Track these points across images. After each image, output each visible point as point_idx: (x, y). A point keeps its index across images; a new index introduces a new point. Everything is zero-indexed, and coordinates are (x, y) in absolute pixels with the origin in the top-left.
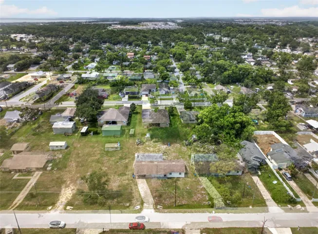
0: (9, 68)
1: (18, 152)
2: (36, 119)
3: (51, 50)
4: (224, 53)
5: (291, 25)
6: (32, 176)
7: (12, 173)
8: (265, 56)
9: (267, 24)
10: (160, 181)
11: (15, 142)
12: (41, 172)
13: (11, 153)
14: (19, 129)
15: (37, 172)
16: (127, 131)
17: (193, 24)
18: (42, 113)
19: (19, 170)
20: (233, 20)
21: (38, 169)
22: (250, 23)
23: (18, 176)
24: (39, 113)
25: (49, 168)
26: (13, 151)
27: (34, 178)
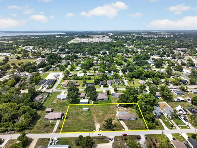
1: (49, 112)
2: (50, 97)
7: (49, 120)
10: (105, 122)
12: (60, 120)
13: (45, 112)
14: (44, 102)
15: (58, 120)
18: (52, 94)
19: (51, 119)
21: (58, 119)
23: (51, 121)
25: (62, 118)
26: (46, 112)
27: (58, 122)
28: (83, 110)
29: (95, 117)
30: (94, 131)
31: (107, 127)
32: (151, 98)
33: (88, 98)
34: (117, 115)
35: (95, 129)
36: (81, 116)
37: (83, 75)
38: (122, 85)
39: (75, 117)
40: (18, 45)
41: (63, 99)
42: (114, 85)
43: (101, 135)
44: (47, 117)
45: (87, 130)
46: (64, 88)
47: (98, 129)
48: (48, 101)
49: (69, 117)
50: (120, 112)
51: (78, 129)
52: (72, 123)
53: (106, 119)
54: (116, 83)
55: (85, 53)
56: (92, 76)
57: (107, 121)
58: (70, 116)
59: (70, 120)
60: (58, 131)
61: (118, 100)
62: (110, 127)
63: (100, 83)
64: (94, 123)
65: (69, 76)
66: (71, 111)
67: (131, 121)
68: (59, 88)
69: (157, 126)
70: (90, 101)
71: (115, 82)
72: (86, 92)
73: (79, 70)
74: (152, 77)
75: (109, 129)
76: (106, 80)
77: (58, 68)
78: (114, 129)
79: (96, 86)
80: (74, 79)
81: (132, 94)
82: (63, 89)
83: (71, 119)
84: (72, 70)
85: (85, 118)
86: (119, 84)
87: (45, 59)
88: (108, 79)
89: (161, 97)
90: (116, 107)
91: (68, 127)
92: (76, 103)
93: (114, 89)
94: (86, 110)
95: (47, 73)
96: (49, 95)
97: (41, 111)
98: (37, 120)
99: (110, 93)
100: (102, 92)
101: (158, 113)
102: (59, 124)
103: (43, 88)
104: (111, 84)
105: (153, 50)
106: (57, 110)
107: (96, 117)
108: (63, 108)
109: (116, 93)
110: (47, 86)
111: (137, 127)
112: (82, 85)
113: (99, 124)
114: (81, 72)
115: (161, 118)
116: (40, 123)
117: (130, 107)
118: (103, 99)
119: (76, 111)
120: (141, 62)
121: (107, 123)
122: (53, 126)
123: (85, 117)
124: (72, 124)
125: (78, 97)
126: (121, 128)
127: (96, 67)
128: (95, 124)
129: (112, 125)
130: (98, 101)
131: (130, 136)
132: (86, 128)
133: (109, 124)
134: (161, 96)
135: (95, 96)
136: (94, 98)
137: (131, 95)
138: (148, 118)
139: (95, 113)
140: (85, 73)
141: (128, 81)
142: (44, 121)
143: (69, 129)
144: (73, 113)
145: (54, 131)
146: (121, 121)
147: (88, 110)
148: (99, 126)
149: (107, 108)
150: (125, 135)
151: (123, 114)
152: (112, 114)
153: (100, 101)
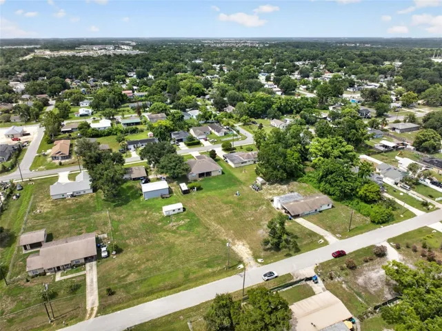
1: (36, 245)
2: (18, 197)
5: (269, 46)
6: (85, 270)
7: (48, 274)
8: (270, 83)
12: (94, 263)
13: (20, 250)
15: (88, 265)
16: (172, 188)
18: (22, 187)
19: (58, 267)
21: (88, 259)
23: (62, 276)
24: (18, 188)
25: (104, 254)
26: (25, 246)
27: (91, 272)
28: (165, 214)
29: (215, 226)
30: (242, 266)
33: (159, 179)
34: (276, 205)
35: (240, 262)
36: (167, 231)
37: (110, 125)
38: (235, 135)
39: (148, 240)
41: (73, 196)
42: (215, 138)
43: (271, 274)
45: (215, 269)
46: (60, 164)
47: (251, 257)
48: (13, 210)
49: (127, 246)
51: (181, 276)
52: (148, 260)
54: (218, 132)
56: (138, 123)
58: (130, 242)
59: (136, 256)
60: (109, 306)
61: (257, 168)
63: (173, 137)
64: (224, 242)
65: (65, 132)
67: (324, 213)
68: (42, 167)
69: (394, 213)
71: (214, 131)
73: (87, 115)
74: (295, 111)
76: (186, 129)
80: (84, 135)
82: (57, 167)
83: (136, 251)
85: (183, 235)
86: (225, 134)
88: (189, 127)
90: (259, 189)
91: (143, 280)
92: (128, 197)
93: (223, 146)
94: (176, 212)
96: (11, 192)
99: (217, 157)
102: (99, 279)
104: (204, 137)
106: (66, 233)
107: (219, 224)
108: (86, 221)
109: (236, 155)
111: (350, 225)
112: (122, 148)
113: (241, 243)
114: (96, 117)
115: (386, 192)
116: (9, 294)
117: (295, 181)
118: (208, 174)
119: (140, 220)
121: (273, 234)
123: (183, 231)
124: (149, 264)
125: (126, 181)
126: (314, 238)
127: (136, 105)
128: (229, 245)
130: (195, 181)
131: (354, 252)
132: (209, 267)
135: (183, 167)
137: (287, 147)
138: (371, 196)
139: (209, 215)
140: (111, 119)
141: (244, 125)
142: (28, 281)
143: (149, 286)
144: (134, 228)
145: (92, 309)
146: (299, 220)
147: (182, 210)
148: (248, 250)
149: (235, 195)
150: (340, 254)
151: (293, 200)
152: (260, 205)
153: (201, 179)
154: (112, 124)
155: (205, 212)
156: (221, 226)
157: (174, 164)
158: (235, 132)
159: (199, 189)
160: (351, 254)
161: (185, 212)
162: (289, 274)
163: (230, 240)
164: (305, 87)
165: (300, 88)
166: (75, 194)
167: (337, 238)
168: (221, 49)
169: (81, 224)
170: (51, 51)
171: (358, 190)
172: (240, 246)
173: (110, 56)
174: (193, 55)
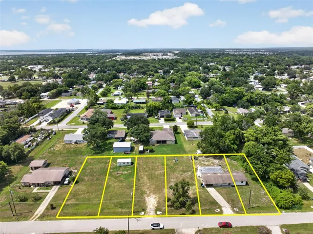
0: (42, 96)
1: (36, 168)
2: (50, 139)
3: (60, 78)
4: (220, 78)
5: (277, 54)
6: (51, 189)
7: (32, 187)
8: (257, 81)
9: (256, 54)
10: (172, 191)
11: (32, 159)
12: (59, 186)
13: (29, 170)
14: (35, 148)
15: (55, 186)
16: (136, 148)
17: (188, 54)
18: (55, 134)
19: (38, 184)
20: (224, 50)
21: (56, 183)
22: (241, 53)
23: (37, 190)
24: (53, 133)
25: (66, 182)
26: (32, 167)
27: (53, 192)
28: (118, 165)
29: (145, 179)
30: (143, 213)
31: (176, 204)
32: (276, 135)
33: (131, 140)
34: (199, 173)
35: (144, 210)
36: (112, 176)
37: (125, 102)
38: (204, 117)
39: (97, 179)
40: (20, 64)
41: (76, 143)
42: (188, 118)
43: (158, 225)
44: (28, 178)
45: (124, 210)
46: (83, 123)
47: (153, 208)
48: (43, 146)
49: (83, 180)
50: (206, 167)
52: (88, 193)
53: (172, 184)
54: (191, 113)
55: (133, 72)
56: (143, 103)
57: (175, 189)
58: (86, 178)
59: (84, 188)
60: (48, 215)
61: (199, 143)
62: (183, 205)
63: (159, 114)
64: (143, 193)
65: (98, 104)
66: (91, 167)
67: (236, 188)
68: (73, 124)
69: (304, 202)
70: (135, 146)
71: (189, 112)
72: (128, 129)
73: (118, 95)
74: (263, 103)
75: (181, 208)
76: (170, 109)
77: (80, 93)
78: (193, 208)
79: (150, 119)
80: (107, 107)
81: (231, 129)
82: (81, 124)
83: (85, 185)
84: (104, 94)
85: (120, 181)
86: (197, 115)
87: (60, 80)
88: (174, 108)
89: (292, 137)
90: (195, 158)
91: (76, 205)
92: (105, 149)
93: (188, 124)
94: (126, 164)
95: (57, 99)
96: (49, 136)
97: (21, 166)
98: (4, 187)
99: (179, 131)
100: (161, 129)
101: (299, 168)
102: (54, 198)
103: (40, 123)
104: (180, 116)
105: (252, 67)
106: (58, 164)
107: (149, 179)
108: (73, 159)
109: (193, 131)
110: (50, 119)
111: (253, 203)
112: (122, 117)
113: (154, 196)
114: (122, 97)
115: (308, 182)
116: (7, 193)
117: (228, 157)
118: (164, 142)
119: (102, 165)
120: (235, 81)
121: (175, 194)
122: (38, 203)
123: (122, 178)
124: (87, 195)
125: (110, 139)
126: (213, 207)
127: (151, 91)
128: (145, 195)
129: (189, 197)
130: (153, 145)
131: (241, 227)
132: (121, 207)
133: (180, 196)
134: (291, 135)
135: (146, 134)
136: (145, 139)
137: (228, 130)
138: (281, 182)
139: (146, 171)
140: (129, 99)
141: (215, 111)
142: (20, 188)
143: (76, 209)
144: (95, 170)
145: (37, 215)
146: (210, 190)
147: (130, 164)
148: (156, 203)
149: (174, 161)
150: (226, 225)
151: (213, 172)
152: (187, 171)
153: (158, 145)
154: (128, 102)
155: (145, 168)
156: (149, 181)
157: (140, 131)
158: (205, 115)
159: (152, 151)
160: (237, 228)
161: (132, 166)
162: (174, 229)
163: (148, 192)
164: (286, 85)
165: (282, 86)
166: (77, 142)
167: (234, 211)
168: (235, 56)
169: (69, 161)
170: (126, 56)
171: (270, 174)
172: (152, 198)
173: (155, 59)
174: (211, 60)
